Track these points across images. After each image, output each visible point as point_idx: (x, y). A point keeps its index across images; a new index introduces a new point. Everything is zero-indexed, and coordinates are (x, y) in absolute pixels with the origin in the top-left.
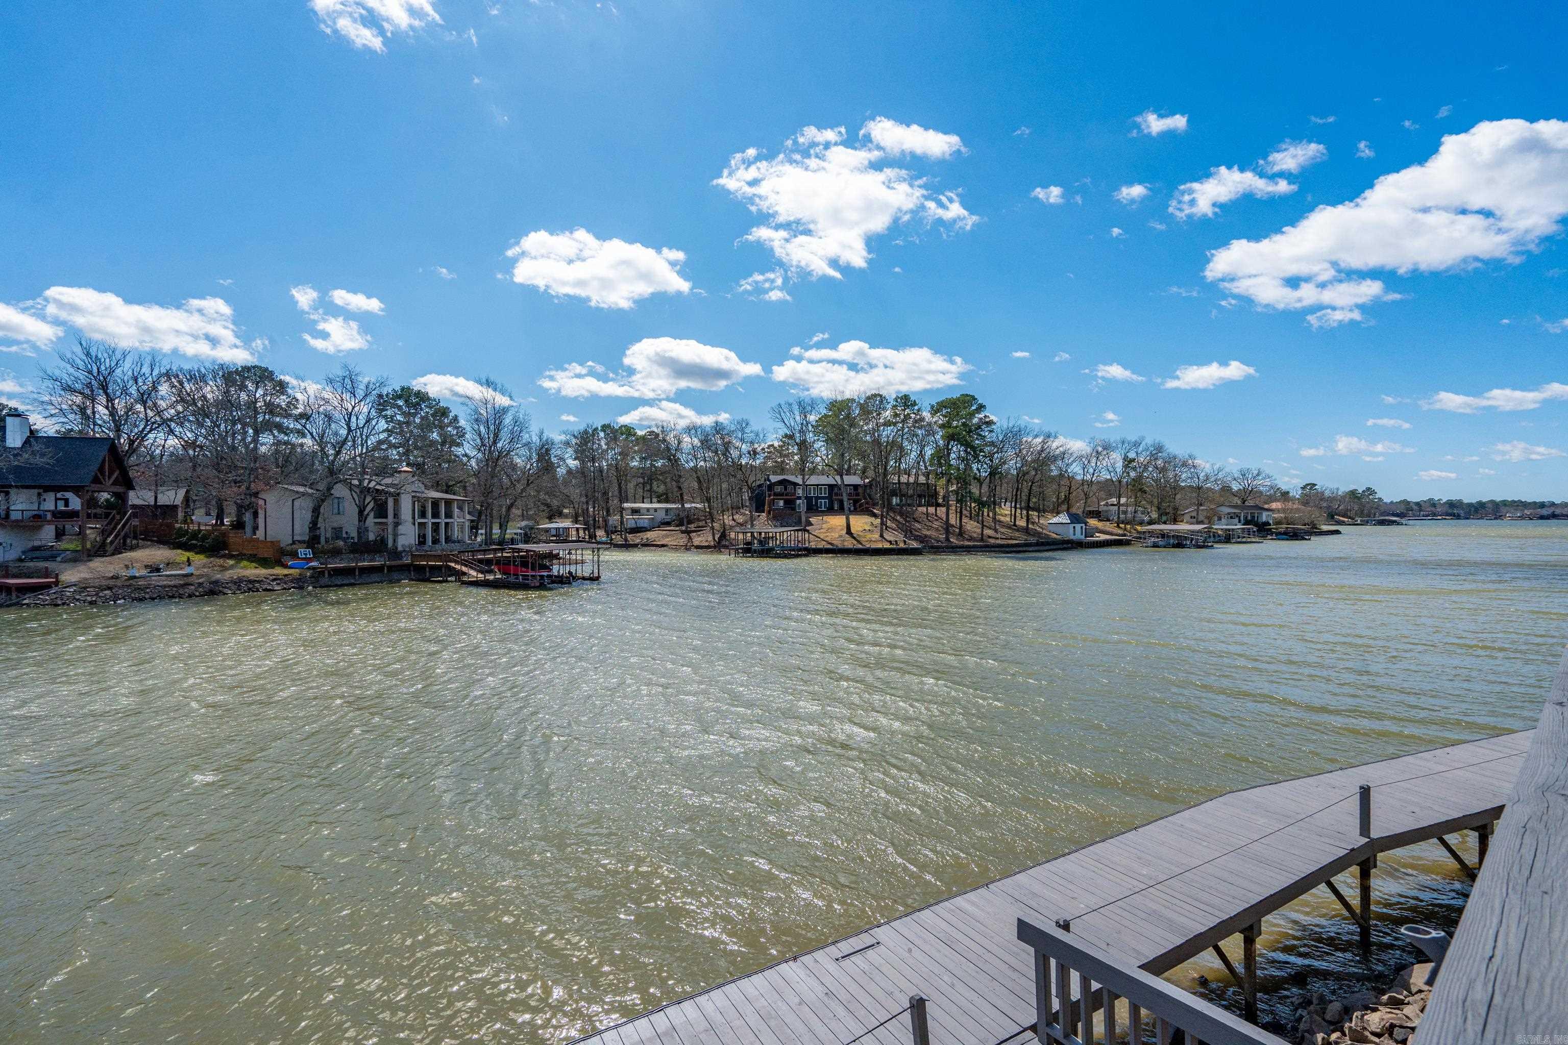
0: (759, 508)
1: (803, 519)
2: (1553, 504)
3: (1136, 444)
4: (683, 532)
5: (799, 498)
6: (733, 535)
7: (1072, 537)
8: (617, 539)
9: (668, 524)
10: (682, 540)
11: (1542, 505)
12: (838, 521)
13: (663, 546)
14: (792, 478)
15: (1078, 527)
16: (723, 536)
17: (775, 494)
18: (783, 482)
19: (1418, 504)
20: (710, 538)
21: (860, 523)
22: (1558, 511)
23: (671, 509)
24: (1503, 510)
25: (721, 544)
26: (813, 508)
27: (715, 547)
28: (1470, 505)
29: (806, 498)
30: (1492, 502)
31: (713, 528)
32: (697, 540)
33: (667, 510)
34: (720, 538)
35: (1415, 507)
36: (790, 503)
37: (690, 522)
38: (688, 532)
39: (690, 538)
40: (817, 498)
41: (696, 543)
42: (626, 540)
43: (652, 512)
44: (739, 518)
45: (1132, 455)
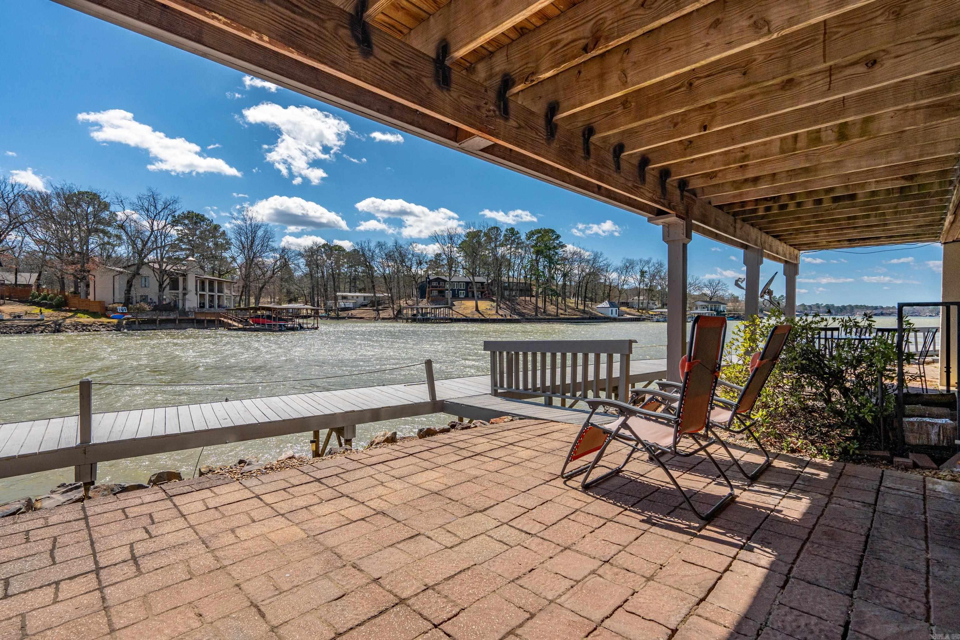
0: (423, 296)
1: (449, 302)
2: (882, 308)
3: (648, 262)
4: (374, 310)
5: (447, 290)
6: (405, 311)
7: (610, 315)
8: (333, 314)
9: (365, 306)
10: (373, 314)
11: (876, 308)
12: (471, 304)
13: (361, 318)
14: (443, 277)
15: (614, 309)
16: (400, 312)
17: (432, 287)
18: (438, 280)
19: (810, 306)
20: (392, 314)
21: (484, 305)
22: (884, 312)
23: (368, 297)
24: (855, 310)
25: (398, 316)
26: (455, 296)
27: (394, 318)
28: (838, 307)
29: (452, 290)
30: (850, 306)
31: (393, 308)
32: (383, 315)
33: (364, 297)
34: (397, 314)
35: (808, 308)
36: (442, 292)
37: (379, 304)
38: (378, 310)
39: (379, 314)
40: (459, 290)
41: (381, 316)
42: (338, 315)
43: (355, 298)
44: (410, 302)
45: (646, 269)
